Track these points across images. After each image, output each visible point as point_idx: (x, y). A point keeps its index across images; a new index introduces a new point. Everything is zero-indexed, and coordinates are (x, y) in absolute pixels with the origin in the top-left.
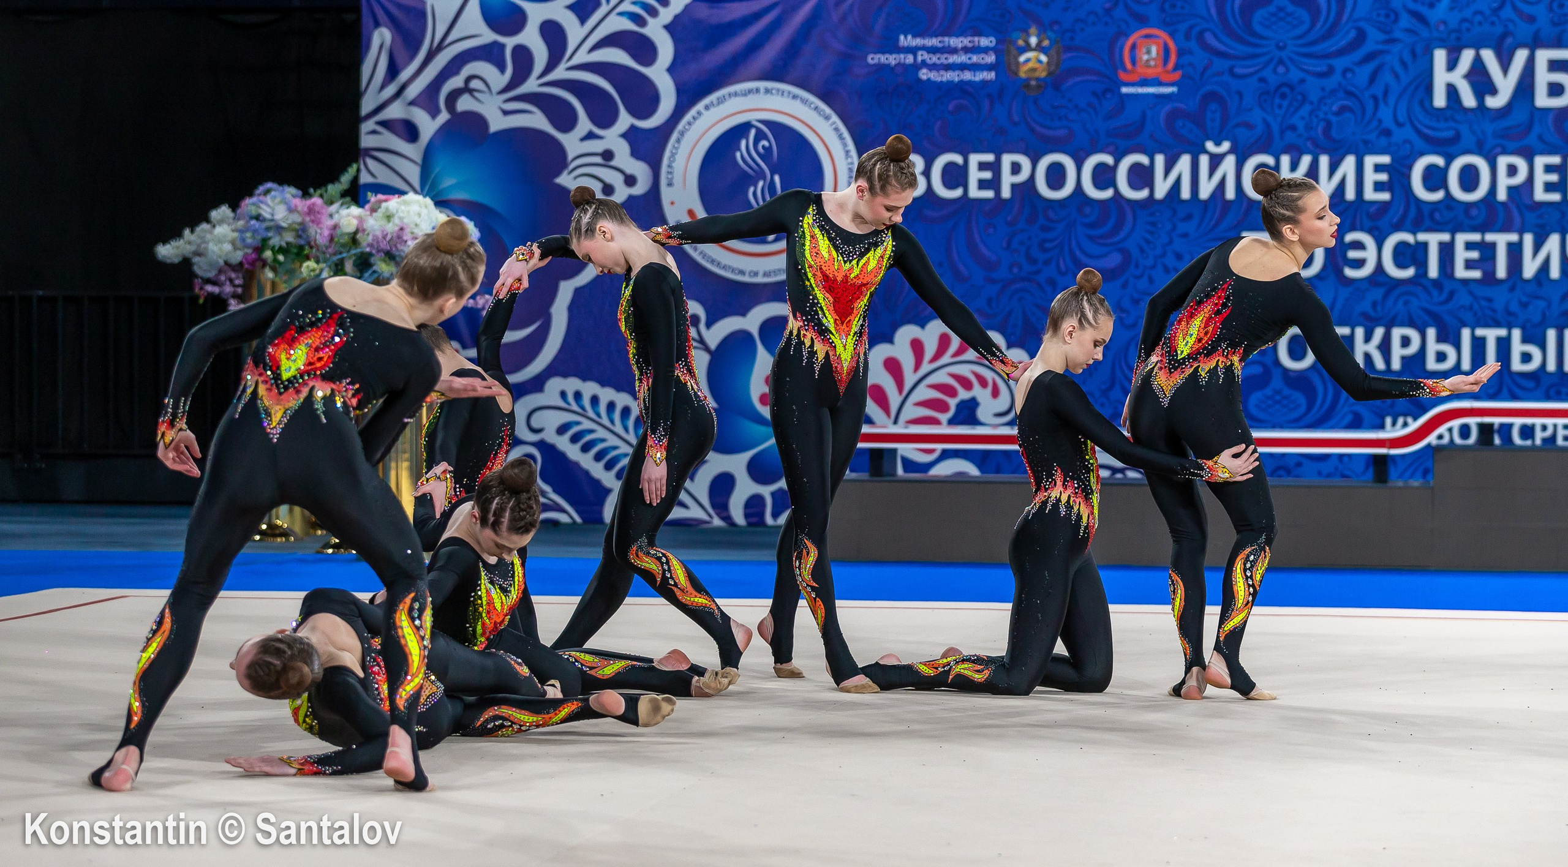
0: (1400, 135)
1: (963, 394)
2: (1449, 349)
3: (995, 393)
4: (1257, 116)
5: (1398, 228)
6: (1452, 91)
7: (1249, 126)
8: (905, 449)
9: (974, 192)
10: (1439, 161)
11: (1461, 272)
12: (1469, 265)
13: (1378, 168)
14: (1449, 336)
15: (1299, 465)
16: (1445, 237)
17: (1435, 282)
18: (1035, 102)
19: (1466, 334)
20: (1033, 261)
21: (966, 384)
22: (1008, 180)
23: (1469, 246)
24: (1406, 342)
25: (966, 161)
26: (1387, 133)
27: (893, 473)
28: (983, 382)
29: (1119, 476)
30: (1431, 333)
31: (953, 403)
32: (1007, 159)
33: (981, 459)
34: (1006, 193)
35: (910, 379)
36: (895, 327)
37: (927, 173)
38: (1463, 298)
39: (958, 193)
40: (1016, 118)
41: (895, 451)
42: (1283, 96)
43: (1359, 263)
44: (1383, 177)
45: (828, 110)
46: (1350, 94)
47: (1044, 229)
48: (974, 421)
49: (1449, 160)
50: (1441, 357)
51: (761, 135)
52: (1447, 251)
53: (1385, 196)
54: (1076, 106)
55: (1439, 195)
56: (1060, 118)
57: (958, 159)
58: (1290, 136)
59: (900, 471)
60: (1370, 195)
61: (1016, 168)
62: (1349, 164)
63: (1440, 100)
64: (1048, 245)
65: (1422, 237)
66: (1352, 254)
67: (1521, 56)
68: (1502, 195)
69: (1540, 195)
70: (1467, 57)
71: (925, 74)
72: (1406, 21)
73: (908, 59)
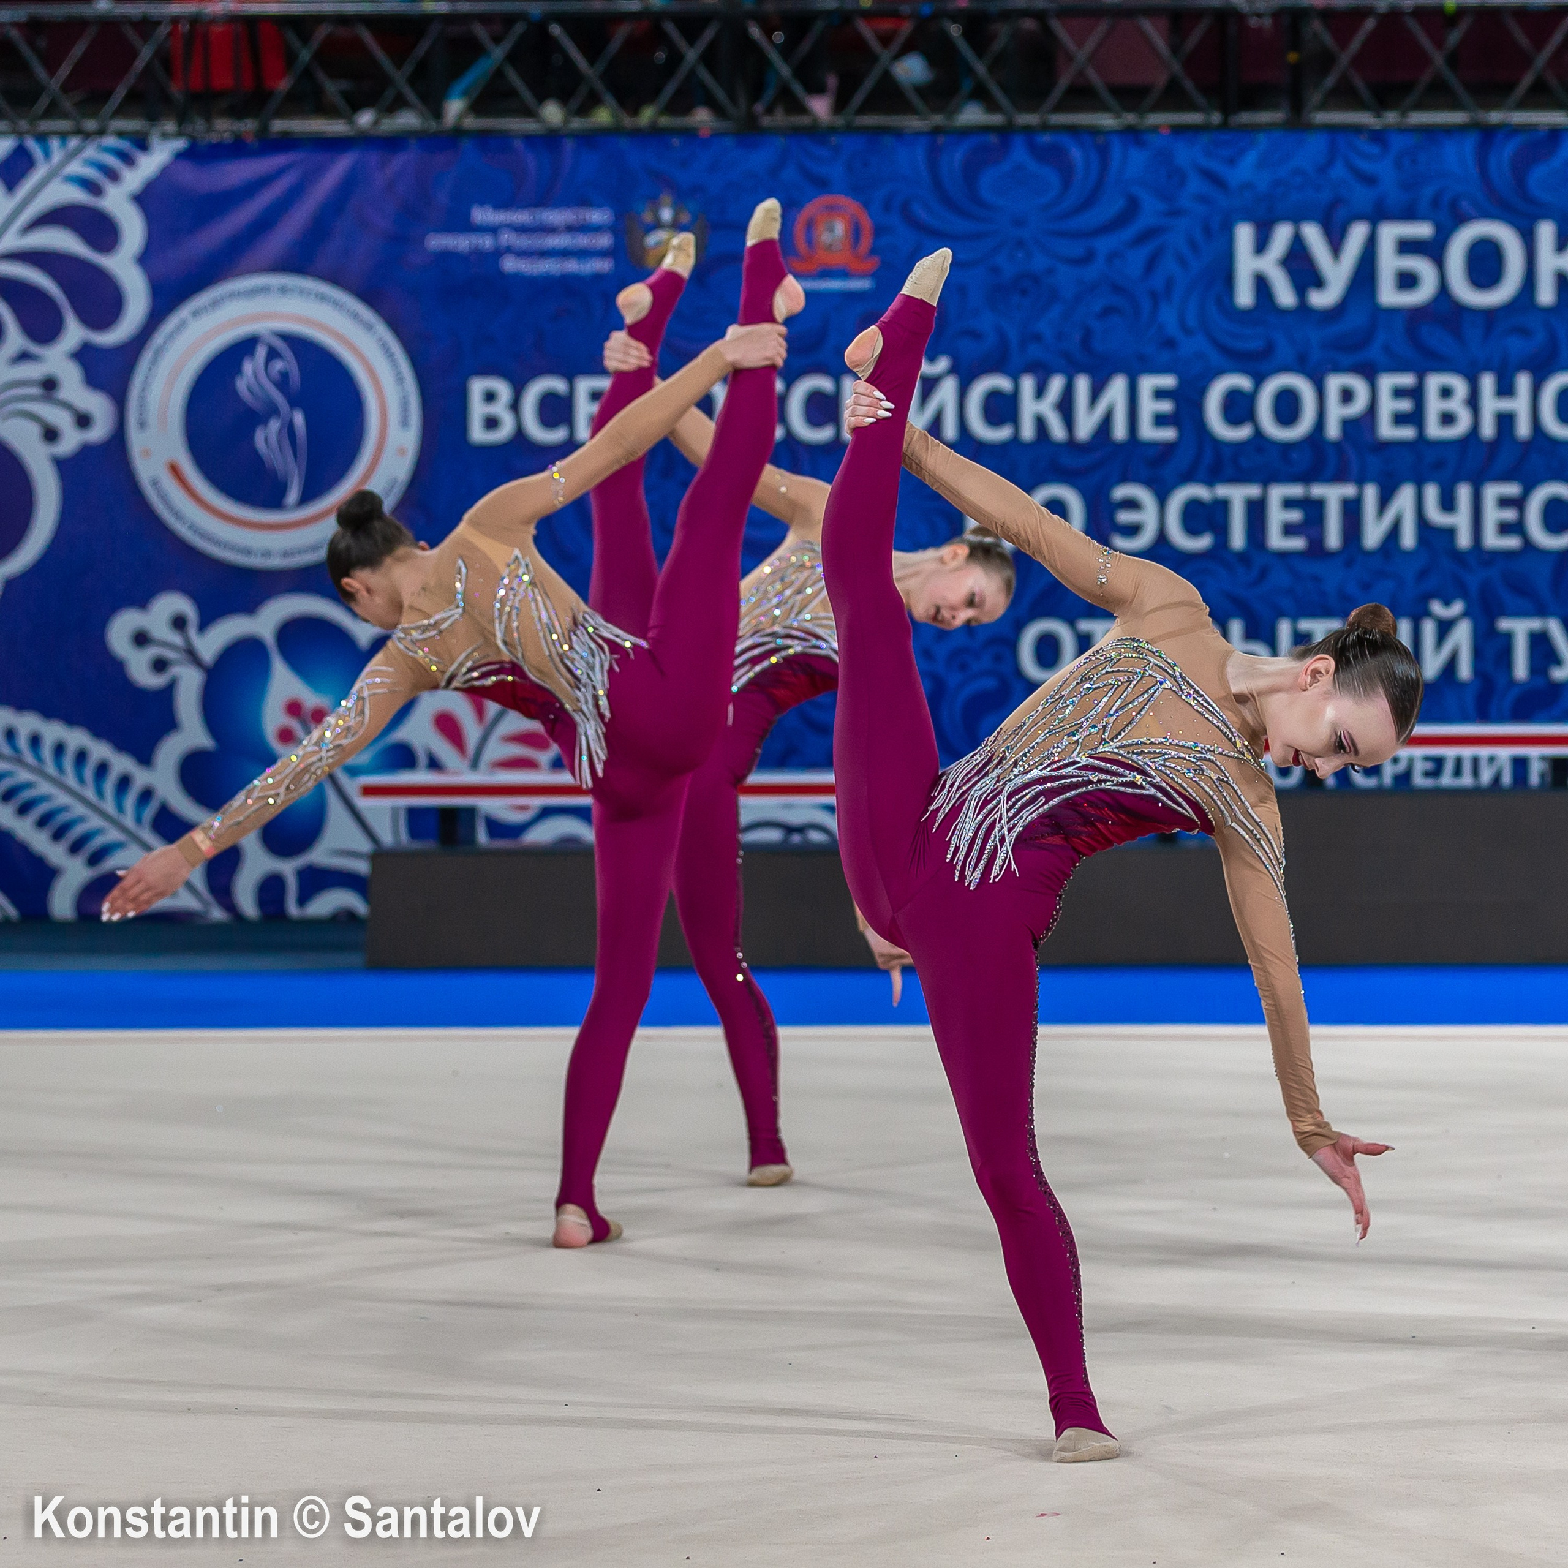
0: (1190, 346)
4: (986, 322)
5: (1188, 477)
6: (1262, 284)
7: (975, 335)
8: (490, 807)
10: (1244, 382)
11: (1276, 541)
12: (1289, 530)
13: (1160, 394)
14: (1261, 630)
16: (1253, 491)
17: (1243, 557)
19: (1285, 628)
23: (1289, 503)
25: (571, 388)
26: (1170, 344)
27: (473, 840)
29: (796, 838)
30: (1236, 626)
37: (515, 406)
38: (1280, 578)
39: (560, 434)
41: (475, 809)
42: (1024, 292)
43: (1133, 530)
44: (1166, 406)
45: (371, 317)
46: (1117, 289)
49: (1259, 380)
51: (273, 354)
52: (1256, 511)
53: (1168, 434)
55: (1244, 432)
57: (558, 385)
58: (1035, 351)
59: (482, 837)
60: (1148, 431)
62: (1117, 388)
63: (1244, 296)
65: (1223, 491)
66: (1125, 517)
67: (1358, 233)
68: (1333, 431)
69: (1387, 430)
70: (1282, 234)
71: (510, 264)
72: (1195, 184)
73: (487, 242)
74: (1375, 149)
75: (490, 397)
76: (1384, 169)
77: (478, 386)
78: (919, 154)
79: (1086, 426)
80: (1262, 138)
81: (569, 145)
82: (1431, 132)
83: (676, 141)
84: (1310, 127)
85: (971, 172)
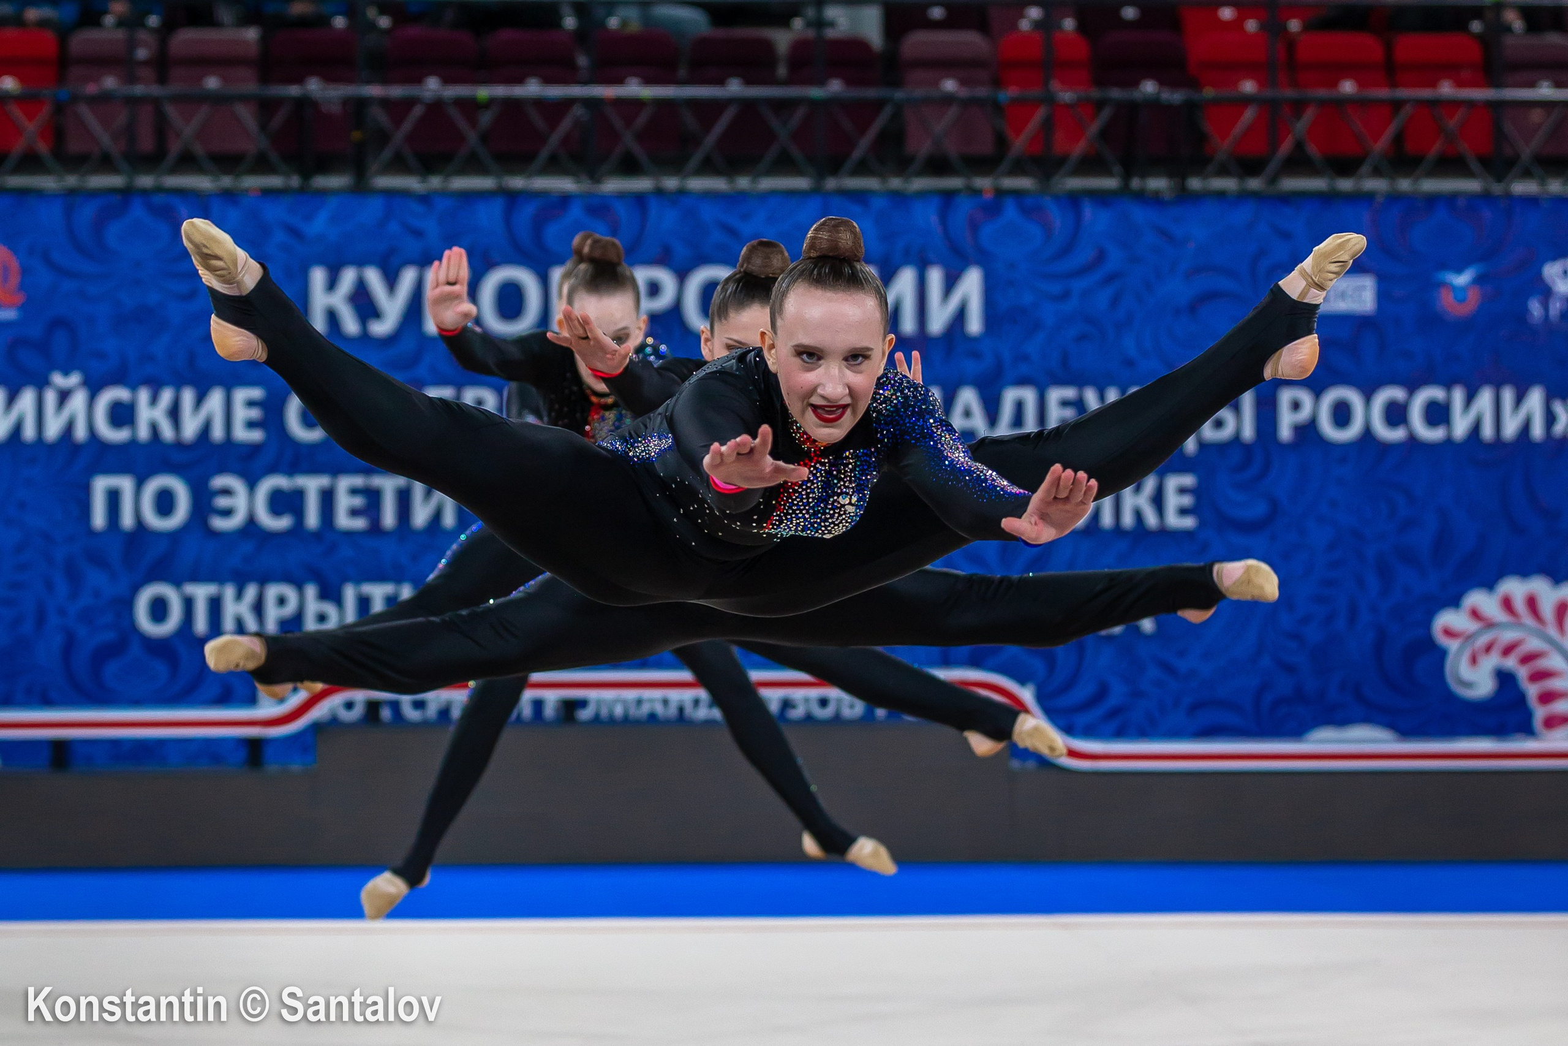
2: (330, 609)
4: (110, 345)
5: (273, 469)
6: (332, 317)
7: (102, 356)
11: (343, 521)
12: (354, 513)
13: (251, 404)
14: (330, 593)
16: (323, 481)
17: (314, 534)
19: (350, 594)
23: (354, 491)
24: (282, 601)
30: (311, 591)
38: (346, 552)
42: (140, 322)
43: (227, 513)
44: (256, 414)
50: (322, 618)
52: (327, 498)
53: (258, 436)
58: (149, 368)
60: (241, 434)
62: (215, 400)
65: (300, 481)
66: (222, 502)
67: (408, 277)
70: (348, 277)
72: (279, 236)
74: (422, 210)
76: (430, 225)
78: (57, 213)
79: (190, 428)
80: (333, 203)
82: (469, 197)
84: (371, 190)
85: (99, 225)
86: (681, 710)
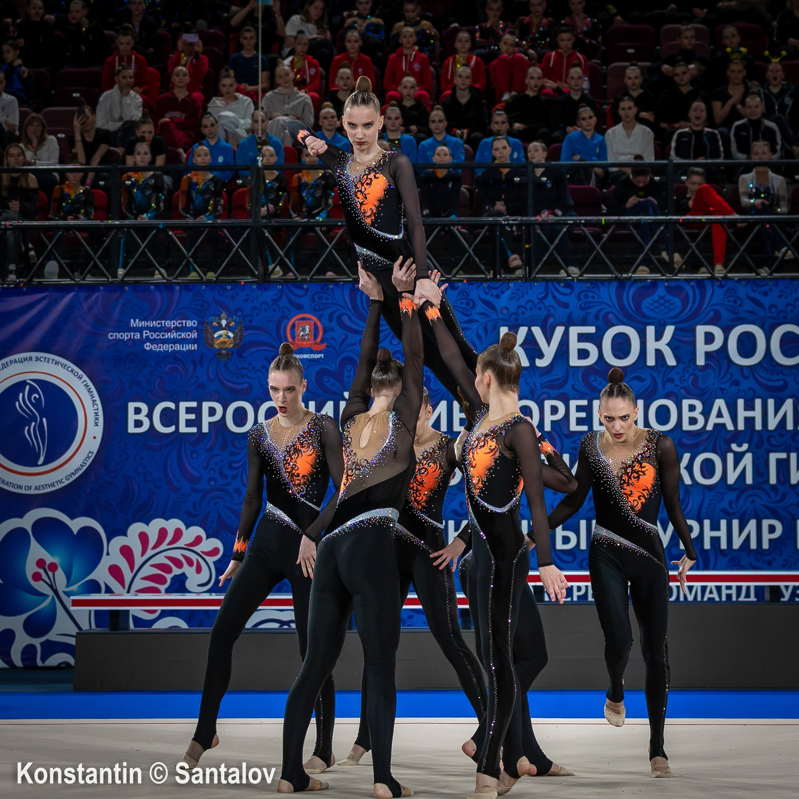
1: (176, 571)
3: (199, 570)
8: (134, 610)
9: (183, 429)
15: (411, 617)
18: (225, 365)
20: (225, 477)
21: (178, 564)
22: (206, 420)
25: (177, 407)
27: (127, 627)
28: (190, 562)
31: (169, 577)
32: (206, 405)
33: (188, 617)
34: (205, 429)
35: (138, 560)
36: (128, 525)
37: (150, 416)
39: (172, 429)
40: (212, 377)
41: (128, 611)
45: (80, 372)
47: (232, 454)
48: (185, 590)
51: (33, 390)
54: (254, 368)
56: (243, 377)
57: (172, 405)
59: (132, 626)
61: (212, 412)
62: (443, 407)
64: (235, 465)
67: (559, 331)
68: (548, 427)
69: (574, 427)
70: (522, 332)
71: (148, 346)
72: (480, 307)
73: (138, 336)
74: (567, 291)
75: (138, 411)
76: (572, 300)
77: (132, 406)
78: (347, 293)
80: (512, 285)
81: (178, 288)
82: (594, 282)
83: (229, 287)
84: (535, 280)
86: (729, 596)
